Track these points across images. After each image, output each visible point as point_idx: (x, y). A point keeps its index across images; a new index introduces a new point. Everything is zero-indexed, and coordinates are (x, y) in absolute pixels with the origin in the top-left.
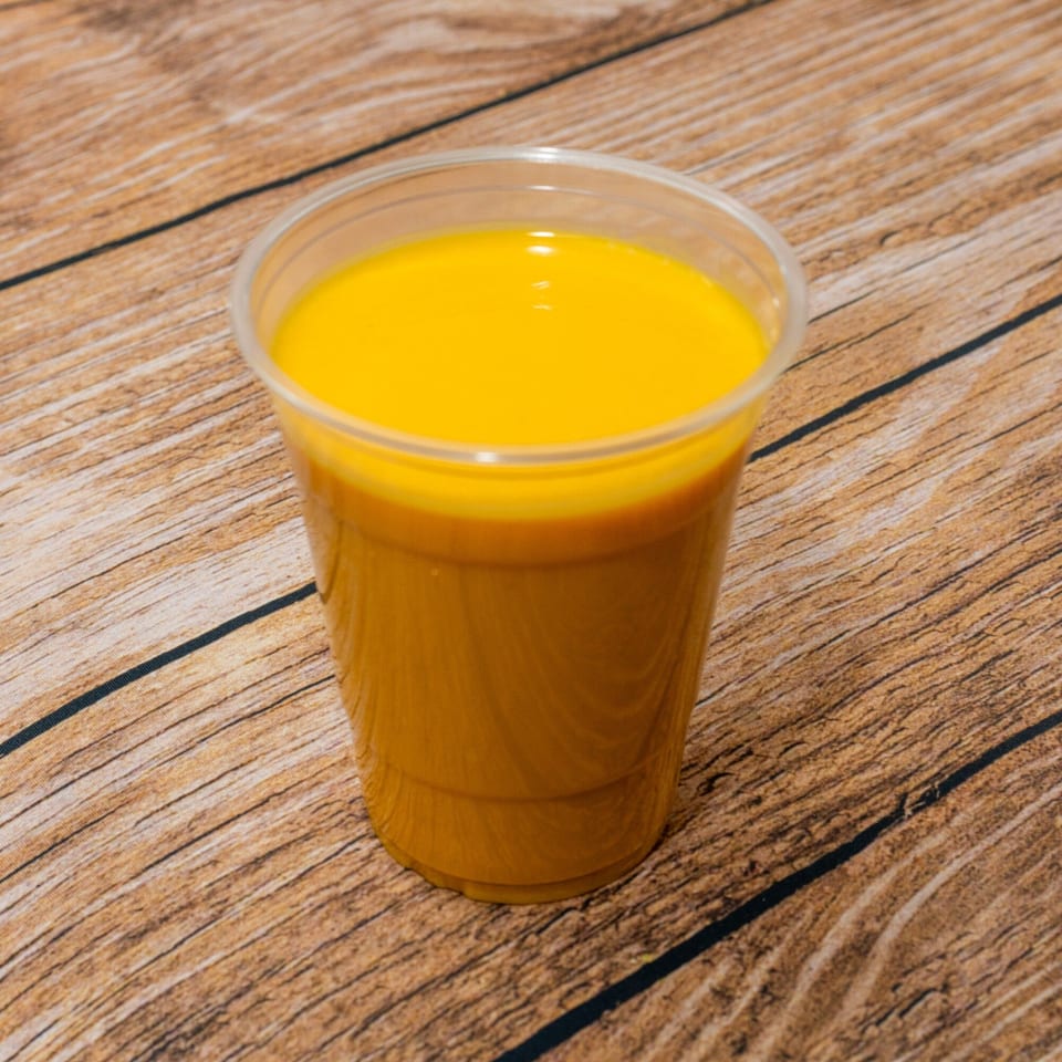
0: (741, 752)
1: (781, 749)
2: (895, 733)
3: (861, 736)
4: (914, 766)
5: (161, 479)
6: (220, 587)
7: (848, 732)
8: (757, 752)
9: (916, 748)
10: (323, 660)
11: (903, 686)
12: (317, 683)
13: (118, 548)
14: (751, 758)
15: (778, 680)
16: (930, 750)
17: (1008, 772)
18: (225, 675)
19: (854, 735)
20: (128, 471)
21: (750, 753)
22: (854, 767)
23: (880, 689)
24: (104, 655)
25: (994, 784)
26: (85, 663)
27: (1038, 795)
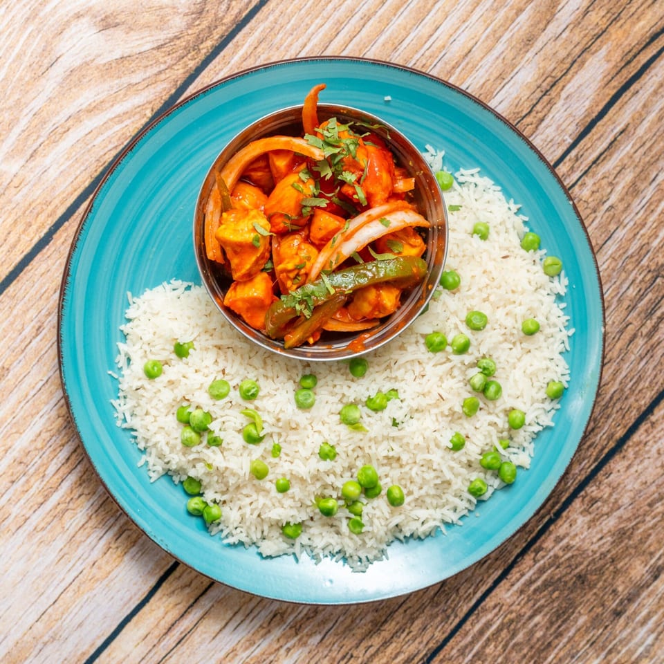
0: (348, 656)
1: (364, 652)
2: (408, 634)
3: (395, 638)
4: (416, 651)
5: (59, 529)
6: (111, 603)
7: (390, 636)
8: (354, 655)
9: (417, 642)
10: (168, 638)
11: (410, 607)
12: (169, 653)
13: (56, 583)
14: (352, 659)
15: (359, 611)
16: (421, 642)
17: (452, 648)
18: (128, 656)
19: (392, 638)
20: (40, 526)
21: (352, 656)
22: (393, 656)
23: (401, 610)
24: (72, 654)
25: (447, 656)
26: (66, 659)
27: (464, 659)
